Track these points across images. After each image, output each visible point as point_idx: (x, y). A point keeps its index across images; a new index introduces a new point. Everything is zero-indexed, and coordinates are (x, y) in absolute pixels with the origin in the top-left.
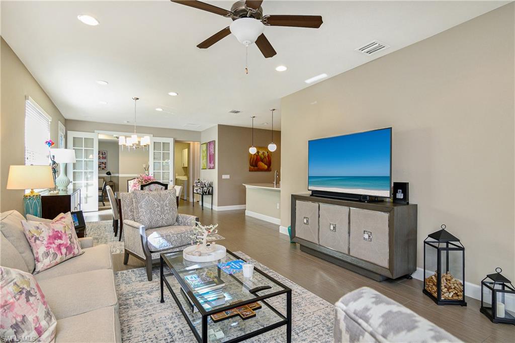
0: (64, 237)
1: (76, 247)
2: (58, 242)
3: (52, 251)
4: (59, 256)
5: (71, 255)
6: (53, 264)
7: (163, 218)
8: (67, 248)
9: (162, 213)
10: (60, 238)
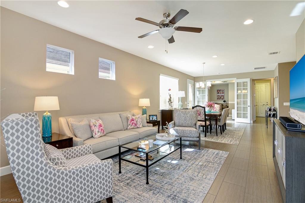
0: (135, 121)
1: (138, 125)
2: (133, 122)
3: (131, 124)
4: (132, 126)
5: (136, 127)
6: (131, 128)
7: (185, 123)
8: (135, 124)
9: (185, 120)
10: (133, 121)
